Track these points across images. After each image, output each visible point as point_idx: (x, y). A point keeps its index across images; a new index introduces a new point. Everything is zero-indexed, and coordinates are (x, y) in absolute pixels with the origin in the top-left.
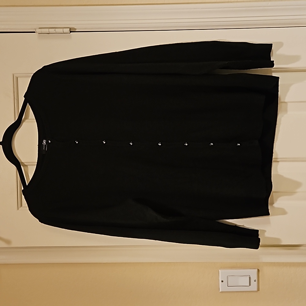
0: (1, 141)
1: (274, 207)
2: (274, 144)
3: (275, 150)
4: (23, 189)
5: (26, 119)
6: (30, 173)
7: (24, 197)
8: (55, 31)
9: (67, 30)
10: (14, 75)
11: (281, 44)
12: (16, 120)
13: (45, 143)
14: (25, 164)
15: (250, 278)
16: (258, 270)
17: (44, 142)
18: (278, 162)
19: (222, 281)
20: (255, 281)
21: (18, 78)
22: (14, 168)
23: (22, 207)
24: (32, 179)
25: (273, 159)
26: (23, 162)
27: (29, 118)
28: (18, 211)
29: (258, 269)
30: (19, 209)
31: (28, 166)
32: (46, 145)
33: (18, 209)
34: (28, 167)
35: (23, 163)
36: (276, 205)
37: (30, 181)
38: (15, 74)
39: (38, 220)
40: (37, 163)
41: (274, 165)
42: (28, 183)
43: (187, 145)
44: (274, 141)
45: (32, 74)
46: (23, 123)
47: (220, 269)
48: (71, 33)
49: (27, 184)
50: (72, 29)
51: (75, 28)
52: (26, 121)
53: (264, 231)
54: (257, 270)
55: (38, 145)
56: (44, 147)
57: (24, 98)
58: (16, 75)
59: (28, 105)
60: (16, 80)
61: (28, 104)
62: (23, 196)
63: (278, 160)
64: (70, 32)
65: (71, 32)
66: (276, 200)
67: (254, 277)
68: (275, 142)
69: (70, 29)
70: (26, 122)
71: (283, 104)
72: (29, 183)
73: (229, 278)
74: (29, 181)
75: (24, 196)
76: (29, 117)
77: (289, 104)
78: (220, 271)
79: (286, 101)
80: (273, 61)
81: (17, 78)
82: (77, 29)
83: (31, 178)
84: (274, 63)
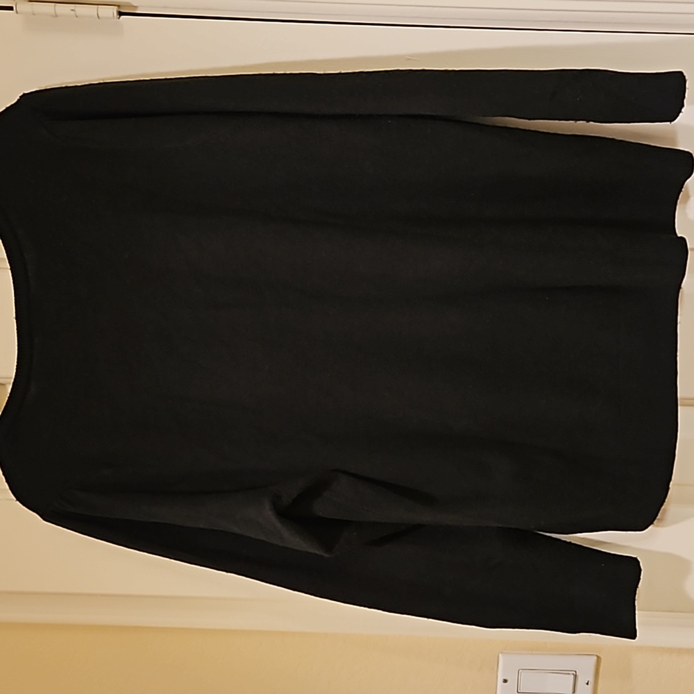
8: (73, 12)
9: (110, 13)
15: (576, 676)
16: (598, 658)
19: (505, 681)
20: (587, 684)
29: (598, 655)
47: (502, 653)
48: (122, 17)
50: (124, 6)
54: (595, 658)
64: (117, 16)
65: (121, 14)
67: (586, 675)
69: (119, 7)
73: (523, 674)
82: (140, 8)
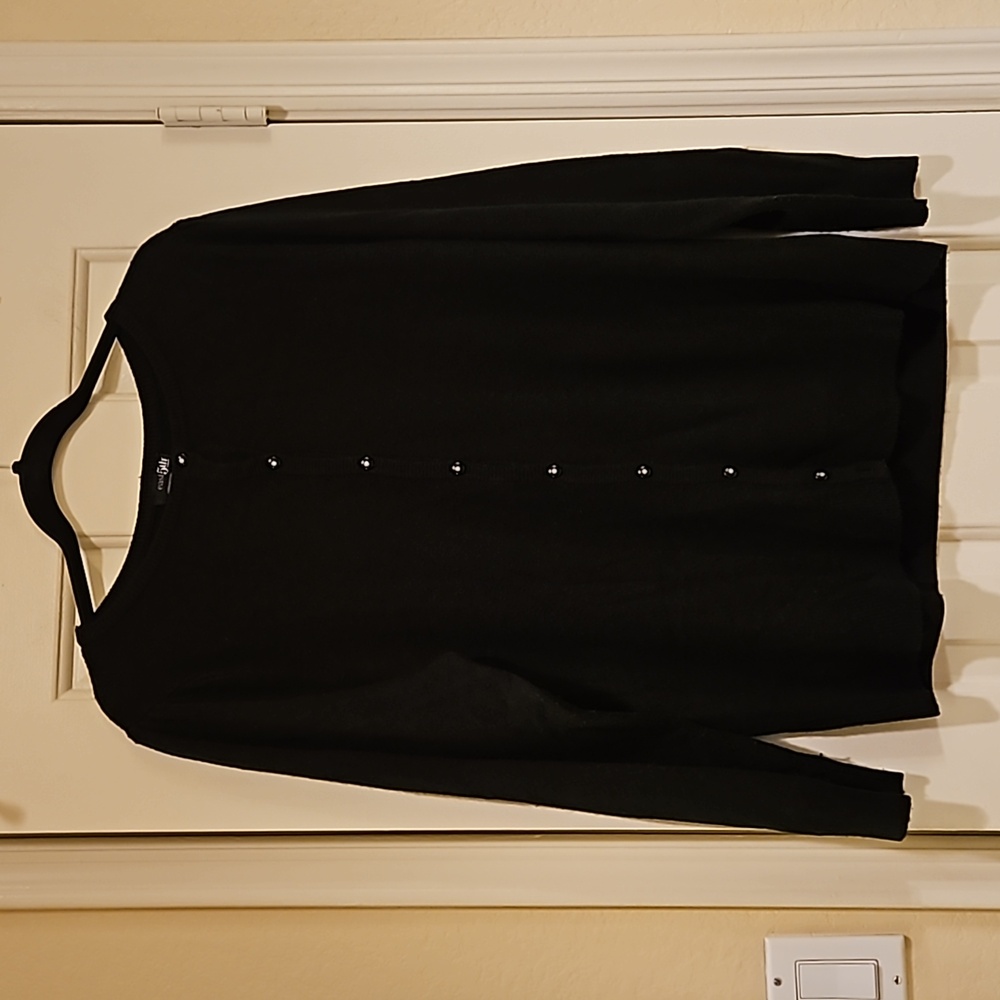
0: (18, 459)
1: (952, 696)
2: (941, 477)
3: (943, 496)
4: (78, 623)
5: (105, 391)
6: (107, 570)
7: (83, 651)
8: (219, 113)
9: (259, 113)
10: (78, 252)
11: (944, 164)
12: (73, 392)
13: (164, 468)
14: (93, 539)
15: (878, 969)
16: (907, 940)
17: (164, 465)
18: (958, 541)
19: (778, 982)
20: (897, 981)
21: (91, 265)
22: (54, 550)
23: (70, 692)
24: (111, 590)
25: (939, 532)
26: (86, 532)
27: (118, 391)
28: (56, 702)
29: (906, 934)
30: (61, 697)
31: (103, 551)
32: (167, 477)
33: (57, 697)
34: (101, 554)
35: (86, 536)
36: (957, 688)
37: (107, 598)
38: (81, 248)
39: (124, 732)
40: (134, 536)
41: (943, 550)
42: (99, 604)
43: (645, 472)
44: (939, 466)
45: (135, 248)
46: (94, 403)
47: (767, 936)
48: (271, 125)
49: (95, 609)
50: (273, 111)
51: (285, 108)
52: (108, 398)
53: (923, 781)
54: (901, 938)
55: (142, 477)
56: (161, 482)
57: (105, 323)
58: (83, 252)
59: (117, 347)
60: (82, 269)
61: (116, 340)
62: (78, 648)
63: (958, 533)
64: (265, 123)
65: (269, 122)
66: (959, 674)
67: (893, 967)
68: (942, 469)
69: (267, 112)
70: (108, 401)
71: (962, 350)
72: (102, 604)
73: (802, 968)
74: (103, 598)
75: (80, 648)
76: (116, 385)
77: (981, 349)
78: (767, 940)
79: (972, 338)
80: (925, 201)
81: (87, 263)
82: (290, 113)
83: (111, 587)
84: (928, 205)
